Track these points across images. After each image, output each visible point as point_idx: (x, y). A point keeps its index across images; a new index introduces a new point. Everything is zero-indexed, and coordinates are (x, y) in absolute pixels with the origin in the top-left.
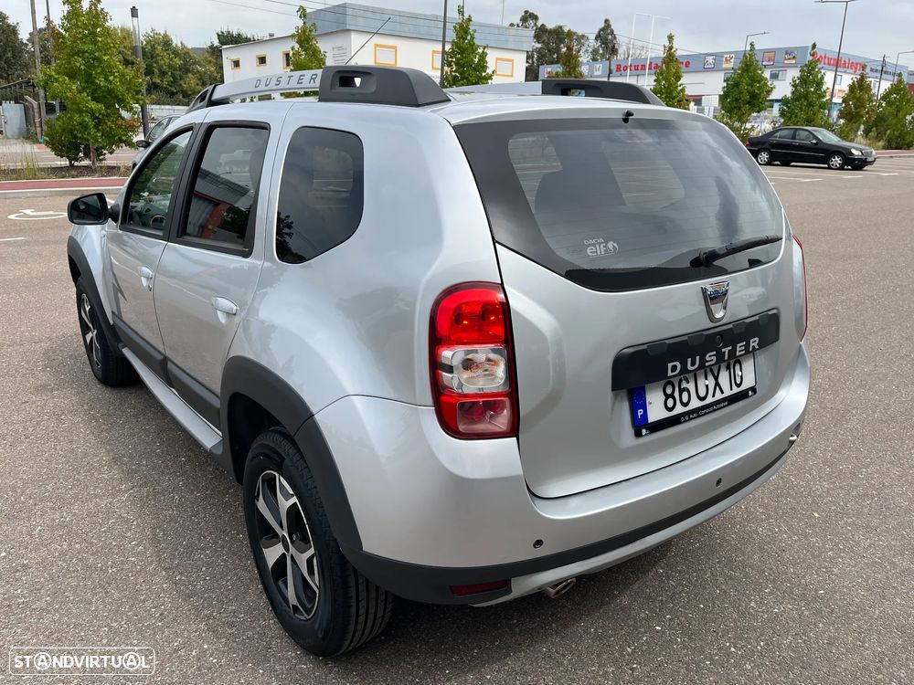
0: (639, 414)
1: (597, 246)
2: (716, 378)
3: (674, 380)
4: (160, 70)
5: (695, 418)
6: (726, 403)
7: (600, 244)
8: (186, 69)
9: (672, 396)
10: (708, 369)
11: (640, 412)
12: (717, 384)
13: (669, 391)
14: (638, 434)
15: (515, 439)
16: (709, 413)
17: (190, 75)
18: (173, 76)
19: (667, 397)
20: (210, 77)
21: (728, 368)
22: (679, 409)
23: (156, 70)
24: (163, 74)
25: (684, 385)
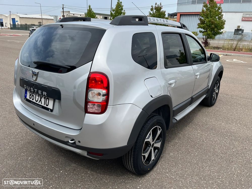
2: (41, 99)
3: (32, 92)
5: (33, 104)
6: (41, 107)
10: (39, 95)
11: (26, 95)
12: (41, 100)
16: (36, 106)
19: (30, 95)
21: (45, 98)
25: (33, 95)
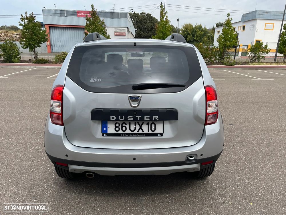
0: (104, 130)
1: (94, 79)
2: (141, 126)
4: (197, 35)
5: (127, 136)
6: (144, 135)
7: (95, 79)
8: (204, 35)
9: (118, 127)
10: (136, 123)
11: (105, 129)
12: (140, 128)
13: (117, 125)
14: (103, 135)
15: (63, 126)
16: (134, 136)
17: (205, 37)
18: (200, 37)
19: (116, 127)
20: (211, 37)
21: (148, 124)
22: (121, 132)
23: (196, 36)
24: (197, 36)
25: (124, 125)
